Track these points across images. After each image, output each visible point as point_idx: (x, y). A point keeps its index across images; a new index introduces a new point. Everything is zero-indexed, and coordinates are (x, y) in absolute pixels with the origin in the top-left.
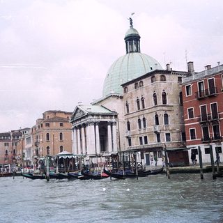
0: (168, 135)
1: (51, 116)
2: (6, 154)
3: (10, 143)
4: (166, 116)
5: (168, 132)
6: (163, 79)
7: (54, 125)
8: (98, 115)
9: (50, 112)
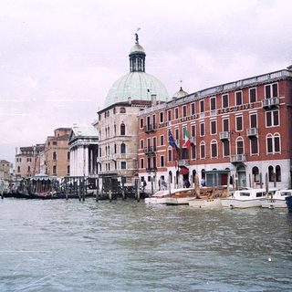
0: (123, 163)
1: (61, 134)
2: (29, 171)
3: (33, 159)
4: (123, 146)
5: (124, 161)
6: (123, 111)
7: (62, 143)
8: (88, 139)
9: (60, 129)
